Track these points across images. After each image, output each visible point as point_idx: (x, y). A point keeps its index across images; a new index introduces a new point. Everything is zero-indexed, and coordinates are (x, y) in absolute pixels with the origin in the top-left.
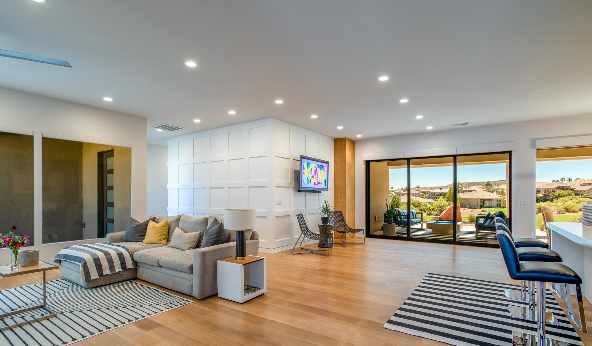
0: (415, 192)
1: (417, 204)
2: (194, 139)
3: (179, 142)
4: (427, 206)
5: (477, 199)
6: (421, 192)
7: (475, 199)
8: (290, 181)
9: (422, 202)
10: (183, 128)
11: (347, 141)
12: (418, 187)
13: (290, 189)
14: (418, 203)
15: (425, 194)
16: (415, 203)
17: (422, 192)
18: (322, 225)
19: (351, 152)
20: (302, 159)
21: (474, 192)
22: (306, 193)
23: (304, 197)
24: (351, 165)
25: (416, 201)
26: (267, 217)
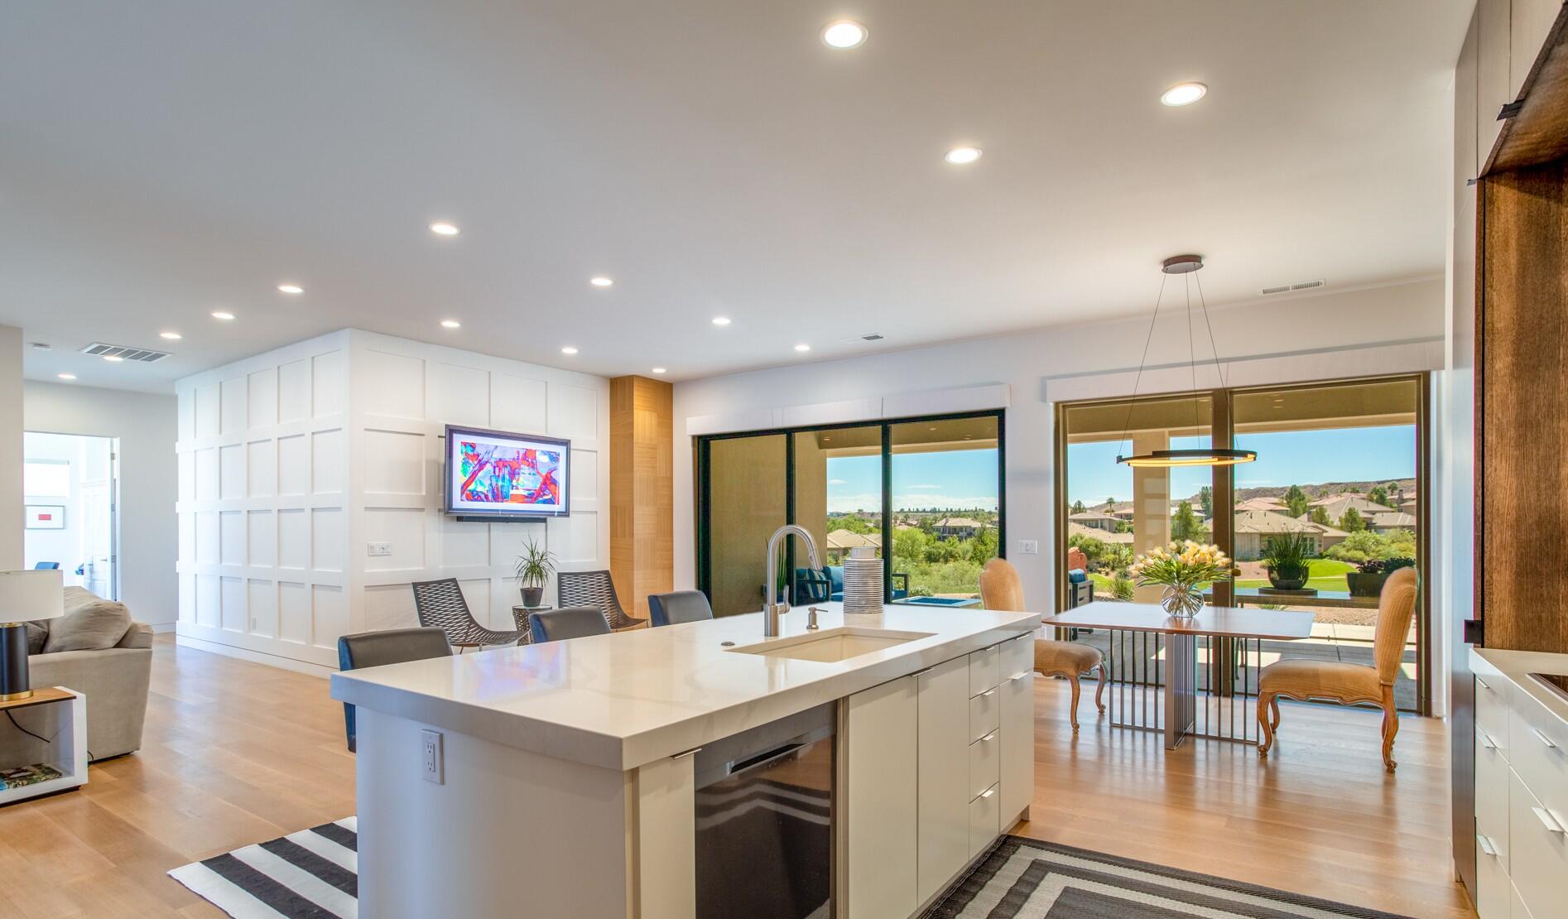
0: (1102, 517)
1: (1092, 549)
2: (221, 383)
3: (195, 390)
4: (1119, 554)
5: (1251, 533)
6: (1116, 516)
7: (1247, 533)
8: (424, 493)
9: (1105, 542)
10: (169, 355)
11: (635, 384)
12: (1111, 502)
13: (424, 513)
14: (1096, 546)
15: (1126, 521)
16: (1088, 546)
17: (1121, 516)
18: (523, 607)
19: (654, 414)
20: (454, 435)
21: (1245, 513)
22: (492, 523)
23: (487, 534)
24: (654, 448)
25: (1091, 539)
26: (341, 587)
